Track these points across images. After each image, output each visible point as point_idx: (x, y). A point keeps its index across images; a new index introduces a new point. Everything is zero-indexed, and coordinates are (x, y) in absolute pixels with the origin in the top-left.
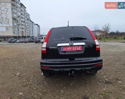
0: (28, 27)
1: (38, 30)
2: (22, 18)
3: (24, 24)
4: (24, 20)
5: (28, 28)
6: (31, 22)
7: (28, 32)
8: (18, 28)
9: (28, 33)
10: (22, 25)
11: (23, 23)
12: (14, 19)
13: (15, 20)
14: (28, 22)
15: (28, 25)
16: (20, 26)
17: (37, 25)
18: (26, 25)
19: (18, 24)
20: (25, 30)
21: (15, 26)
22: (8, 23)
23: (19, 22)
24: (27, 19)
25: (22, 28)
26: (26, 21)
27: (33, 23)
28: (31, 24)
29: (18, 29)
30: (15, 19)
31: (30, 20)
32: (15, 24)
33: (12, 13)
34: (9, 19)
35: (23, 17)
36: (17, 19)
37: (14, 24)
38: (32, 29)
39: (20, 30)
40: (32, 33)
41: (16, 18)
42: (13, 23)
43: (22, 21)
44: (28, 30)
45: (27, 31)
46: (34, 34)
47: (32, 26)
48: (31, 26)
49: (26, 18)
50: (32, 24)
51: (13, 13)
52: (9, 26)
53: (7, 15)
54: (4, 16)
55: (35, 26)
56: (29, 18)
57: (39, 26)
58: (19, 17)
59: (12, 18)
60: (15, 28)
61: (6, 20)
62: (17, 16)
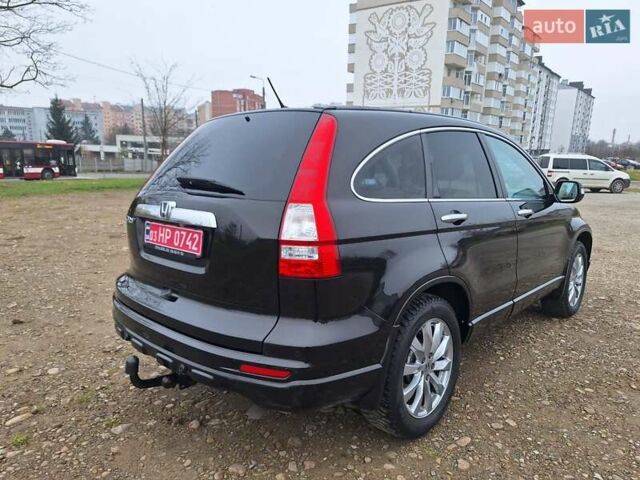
0: (520, 101)
1: (580, 116)
2: (493, 57)
3: (500, 89)
4: (498, 68)
5: (516, 107)
6: (544, 74)
7: (518, 126)
8: (465, 111)
10: (489, 93)
11: (493, 85)
12: (453, 68)
13: (457, 75)
14: (524, 74)
15: (517, 93)
16: (478, 102)
17: (579, 85)
18: (510, 91)
19: (469, 89)
20: (501, 118)
21: (452, 101)
22: (427, 90)
23: (473, 80)
24: (523, 59)
25: (487, 111)
26: (512, 75)
27: (555, 80)
28: (543, 83)
30: (459, 69)
31: (542, 65)
32: (455, 93)
33: (448, 42)
34: (431, 73)
35: (501, 51)
36: (467, 69)
37: (448, 95)
38: (539, 112)
40: (537, 130)
41: (460, 63)
42: (446, 90)
43: (490, 76)
44: (515, 119)
45: (507, 123)
46: (547, 140)
47: (546, 93)
48: (542, 93)
49: (515, 59)
50: (549, 83)
51: (450, 43)
52: (427, 104)
53: (425, 53)
54: (414, 60)
55: (561, 91)
56: (535, 55)
57: (588, 92)
58: (477, 54)
59: (446, 65)
60: (450, 110)
61: (420, 77)
62: (469, 51)
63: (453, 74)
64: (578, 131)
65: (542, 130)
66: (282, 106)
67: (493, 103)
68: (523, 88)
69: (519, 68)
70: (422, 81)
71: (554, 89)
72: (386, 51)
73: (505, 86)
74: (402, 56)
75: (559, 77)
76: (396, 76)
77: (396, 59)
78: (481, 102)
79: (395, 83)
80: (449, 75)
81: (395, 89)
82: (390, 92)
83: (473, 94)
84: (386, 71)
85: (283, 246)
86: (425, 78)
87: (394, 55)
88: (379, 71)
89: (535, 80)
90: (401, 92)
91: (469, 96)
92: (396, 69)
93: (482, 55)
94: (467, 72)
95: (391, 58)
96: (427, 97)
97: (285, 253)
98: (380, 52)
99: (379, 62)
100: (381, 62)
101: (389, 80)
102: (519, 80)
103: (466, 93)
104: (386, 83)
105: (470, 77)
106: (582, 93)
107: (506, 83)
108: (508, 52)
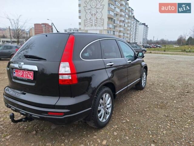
0: (129, 28)
1: (145, 33)
2: (121, 16)
3: (123, 25)
4: (123, 19)
5: (128, 30)
6: (135, 21)
7: (129, 36)
8: (114, 31)
9: (127, 37)
10: (120, 26)
12: (110, 18)
13: (111, 21)
14: (130, 21)
15: (128, 26)
17: (144, 24)
18: (126, 26)
19: (115, 25)
20: (124, 33)
21: (110, 28)
22: (103, 25)
23: (116, 22)
24: (129, 16)
25: (120, 31)
26: (127, 21)
27: (138, 23)
28: (135, 23)
29: (114, 33)
30: (112, 19)
31: (134, 18)
32: (111, 26)
34: (104, 20)
35: (123, 14)
36: (114, 19)
37: (109, 26)
38: (134, 32)
39: (117, 33)
40: (134, 37)
41: (112, 17)
42: (108, 24)
43: (120, 21)
44: (128, 34)
45: (126, 35)
46: (136, 40)
47: (136, 26)
48: (135, 26)
49: (127, 16)
50: (136, 23)
51: (109, 11)
52: (103, 29)
53: (102, 14)
54: (99, 16)
55: (140, 26)
56: (133, 15)
57: (147, 26)
58: (117, 15)
59: (108, 18)
60: (110, 31)
61: (101, 21)
62: (114, 14)
63: (110, 20)
64: (144, 37)
65: (135, 37)
66: (58, 32)
67: (122, 29)
68: (129, 25)
69: (128, 19)
70: (101, 22)
71: (138, 25)
72: (90, 13)
73: (125, 24)
74: (95, 14)
75: (139, 22)
76: (94, 21)
77: (93, 15)
78: (118, 29)
79: (94, 22)
80: (109, 20)
81: (94, 24)
82: (92, 25)
83: (116, 26)
84: (90, 19)
85: (60, 75)
86: (102, 21)
87: (92, 14)
88: (88, 19)
89: (132, 22)
90: (95, 25)
91: (115, 27)
92: (94, 18)
93: (118, 15)
94: (114, 20)
95: (92, 15)
96: (103, 27)
97: (60, 77)
98: (88, 13)
99: (88, 16)
100: (89, 16)
101: (91, 21)
102: (128, 22)
103: (114, 26)
104: (91, 23)
105: (115, 21)
106: (145, 26)
107: (125, 23)
108: (125, 14)
